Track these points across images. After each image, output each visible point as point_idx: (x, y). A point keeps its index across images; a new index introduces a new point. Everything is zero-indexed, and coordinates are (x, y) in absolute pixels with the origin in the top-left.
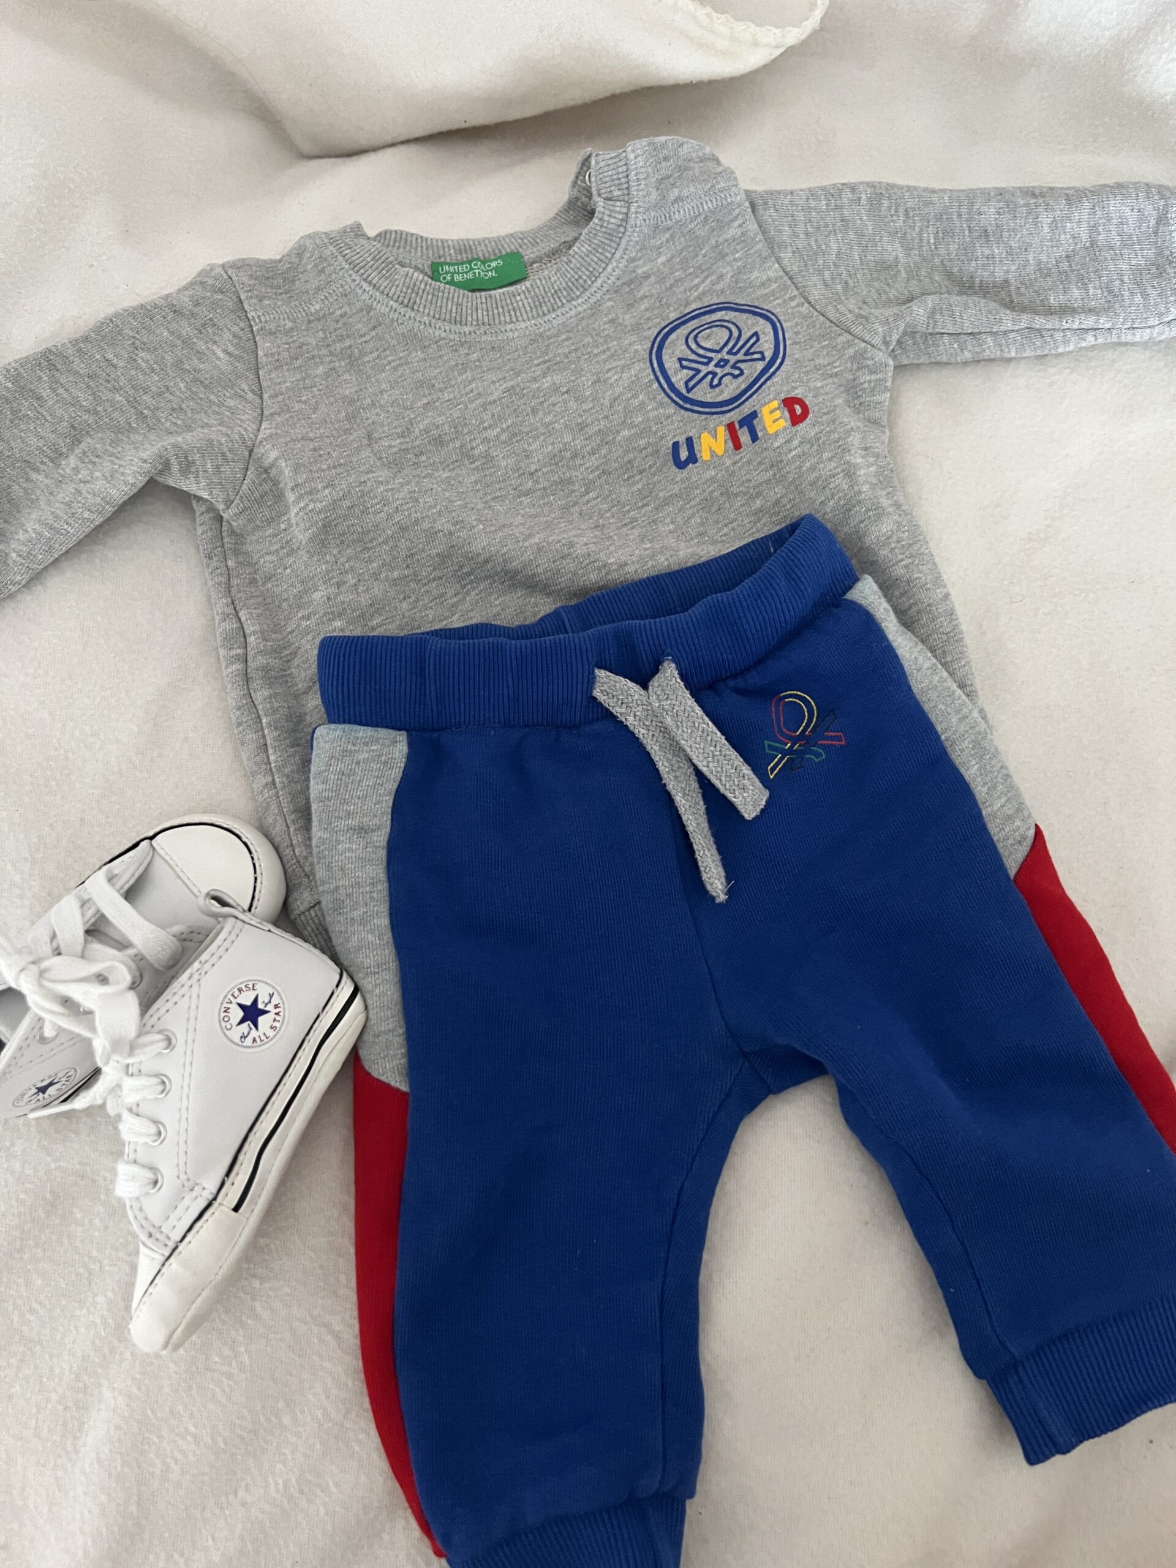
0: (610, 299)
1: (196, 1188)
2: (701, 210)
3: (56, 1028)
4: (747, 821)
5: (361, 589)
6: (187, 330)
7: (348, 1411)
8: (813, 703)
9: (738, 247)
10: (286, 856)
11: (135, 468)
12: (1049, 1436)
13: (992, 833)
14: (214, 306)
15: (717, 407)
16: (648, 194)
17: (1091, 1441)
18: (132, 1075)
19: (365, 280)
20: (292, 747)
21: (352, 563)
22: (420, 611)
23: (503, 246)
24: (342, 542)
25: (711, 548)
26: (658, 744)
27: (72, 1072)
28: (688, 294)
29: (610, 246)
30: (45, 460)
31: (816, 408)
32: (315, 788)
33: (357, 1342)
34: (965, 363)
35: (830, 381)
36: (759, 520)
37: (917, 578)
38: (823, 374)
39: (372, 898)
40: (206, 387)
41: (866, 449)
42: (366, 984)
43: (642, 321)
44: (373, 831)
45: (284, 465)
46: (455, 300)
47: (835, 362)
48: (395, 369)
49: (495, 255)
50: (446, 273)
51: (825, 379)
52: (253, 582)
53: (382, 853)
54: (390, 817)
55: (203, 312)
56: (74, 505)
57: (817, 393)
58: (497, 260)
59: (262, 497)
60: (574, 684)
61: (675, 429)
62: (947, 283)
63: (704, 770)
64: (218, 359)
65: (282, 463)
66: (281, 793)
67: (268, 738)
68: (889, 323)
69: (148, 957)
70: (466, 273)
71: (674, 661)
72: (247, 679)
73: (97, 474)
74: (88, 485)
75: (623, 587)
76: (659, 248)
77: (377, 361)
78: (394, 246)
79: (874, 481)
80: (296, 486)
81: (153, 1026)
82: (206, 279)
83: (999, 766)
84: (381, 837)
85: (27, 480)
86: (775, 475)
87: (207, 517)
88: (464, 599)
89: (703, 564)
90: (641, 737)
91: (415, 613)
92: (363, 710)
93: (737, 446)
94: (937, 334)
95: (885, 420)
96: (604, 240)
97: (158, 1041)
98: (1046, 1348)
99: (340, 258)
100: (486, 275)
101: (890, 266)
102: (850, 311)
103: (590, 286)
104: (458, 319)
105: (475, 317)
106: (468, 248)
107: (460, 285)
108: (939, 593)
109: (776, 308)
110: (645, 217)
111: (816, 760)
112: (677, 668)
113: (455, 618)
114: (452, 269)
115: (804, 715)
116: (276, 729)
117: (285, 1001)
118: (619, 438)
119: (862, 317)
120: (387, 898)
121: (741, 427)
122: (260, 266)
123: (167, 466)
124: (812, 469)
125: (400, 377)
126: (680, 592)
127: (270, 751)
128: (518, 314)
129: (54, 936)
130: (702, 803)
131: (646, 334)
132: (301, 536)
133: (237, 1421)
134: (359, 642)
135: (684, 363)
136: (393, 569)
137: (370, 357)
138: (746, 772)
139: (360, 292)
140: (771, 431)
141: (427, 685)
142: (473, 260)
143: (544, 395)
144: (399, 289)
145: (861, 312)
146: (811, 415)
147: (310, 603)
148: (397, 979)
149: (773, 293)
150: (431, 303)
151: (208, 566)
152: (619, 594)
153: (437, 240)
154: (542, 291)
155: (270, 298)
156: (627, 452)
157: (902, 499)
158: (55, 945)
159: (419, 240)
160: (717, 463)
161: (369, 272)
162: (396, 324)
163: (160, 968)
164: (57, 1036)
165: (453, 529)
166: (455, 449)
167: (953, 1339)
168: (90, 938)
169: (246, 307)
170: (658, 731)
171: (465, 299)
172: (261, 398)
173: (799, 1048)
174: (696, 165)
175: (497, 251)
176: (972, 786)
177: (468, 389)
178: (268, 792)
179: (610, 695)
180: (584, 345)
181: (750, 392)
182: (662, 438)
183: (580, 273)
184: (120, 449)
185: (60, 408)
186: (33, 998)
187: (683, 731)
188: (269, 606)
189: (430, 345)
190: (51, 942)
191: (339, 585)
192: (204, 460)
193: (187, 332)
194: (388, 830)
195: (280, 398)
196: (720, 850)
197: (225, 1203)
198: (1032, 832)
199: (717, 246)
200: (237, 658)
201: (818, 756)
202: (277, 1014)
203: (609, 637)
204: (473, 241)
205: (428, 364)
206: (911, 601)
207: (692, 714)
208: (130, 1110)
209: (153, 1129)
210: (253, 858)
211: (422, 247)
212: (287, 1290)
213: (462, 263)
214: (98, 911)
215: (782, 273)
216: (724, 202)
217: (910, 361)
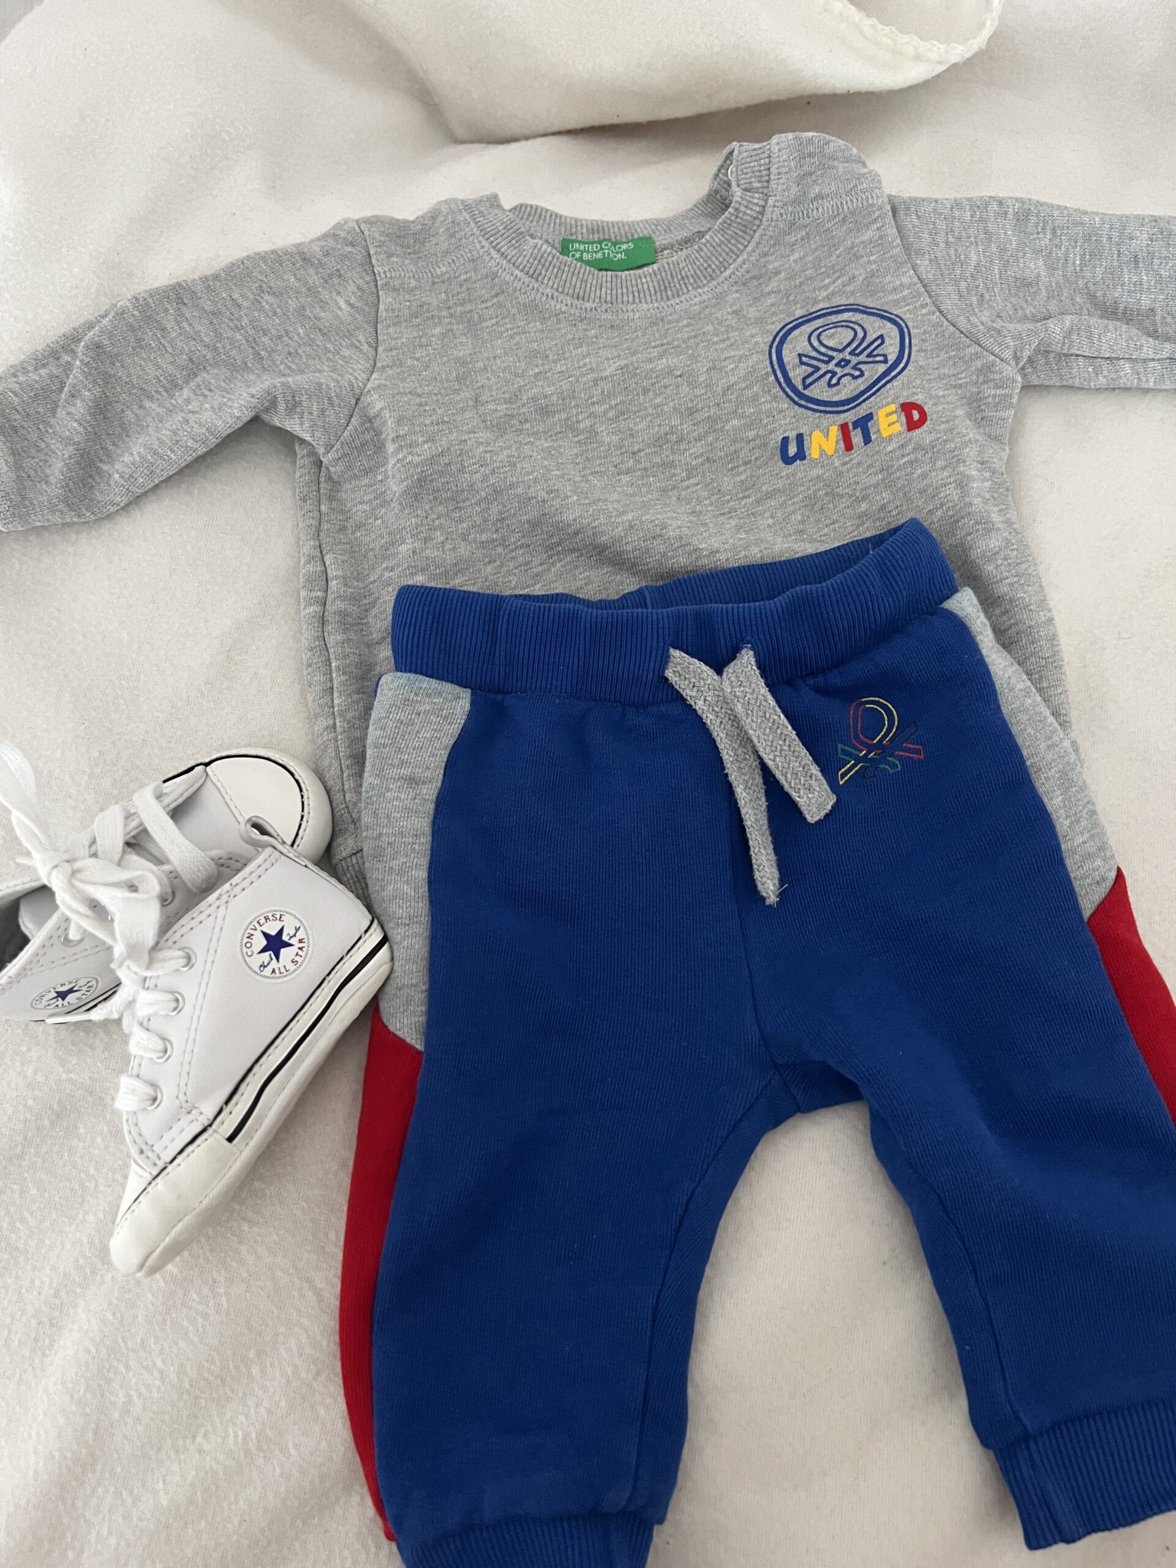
0: (737, 291)
1: (194, 1112)
2: (841, 210)
3: (81, 931)
4: (809, 823)
5: (447, 547)
6: (313, 278)
7: (318, 1374)
8: (895, 713)
9: (874, 250)
10: (336, 800)
11: (243, 403)
12: (1054, 1521)
13: (1070, 870)
14: (345, 257)
15: (832, 406)
16: (788, 189)
17: (1100, 1535)
18: (148, 988)
19: (494, 248)
20: (358, 694)
21: (442, 521)
22: (504, 577)
23: (636, 231)
24: (435, 499)
25: (808, 546)
26: (725, 732)
27: (94, 983)
28: (817, 293)
29: (743, 238)
30: (160, 389)
31: (935, 416)
32: (373, 734)
33: (338, 1303)
34: (1099, 390)
35: (953, 391)
36: (862, 524)
37: (1021, 598)
38: (946, 384)
39: (413, 850)
40: (324, 335)
41: (982, 463)
42: (395, 934)
43: (767, 315)
44: (424, 783)
45: (388, 416)
46: (581, 276)
47: (961, 373)
48: (512, 336)
49: (627, 237)
50: (576, 250)
51: (948, 389)
52: (343, 529)
53: (431, 807)
54: (442, 771)
55: (331, 263)
56: (180, 433)
57: (937, 401)
58: (627, 242)
59: (363, 445)
60: (647, 661)
61: (786, 424)
62: (1089, 306)
63: (770, 764)
64: (340, 308)
65: (386, 414)
66: (340, 737)
67: (335, 681)
68: (1022, 339)
69: (183, 877)
70: (596, 252)
71: (752, 649)
72: (323, 621)
73: (207, 406)
74: (197, 416)
75: (711, 573)
76: (793, 245)
77: (495, 327)
78: (527, 219)
79: (987, 496)
80: (397, 437)
81: (175, 942)
82: (340, 232)
83: (1085, 800)
84: (431, 790)
85: (141, 407)
86: (884, 479)
87: (307, 461)
88: (548, 570)
89: (798, 559)
90: (708, 722)
91: (498, 578)
92: (430, 662)
93: (849, 447)
94: (1072, 355)
95: (1007, 438)
96: (737, 231)
97: (178, 958)
98: (1063, 1428)
99: (472, 225)
100: (615, 257)
101: (1030, 284)
102: (982, 323)
103: (718, 276)
104: (581, 294)
105: (598, 294)
106: (601, 229)
107: (588, 263)
108: (1042, 616)
109: (905, 314)
110: (782, 211)
111: (891, 771)
112: (755, 656)
113: (537, 587)
114: (582, 247)
115: (884, 724)
116: (344, 673)
117: (311, 938)
118: (727, 428)
119: (995, 329)
120: (428, 852)
121: (854, 428)
122: (393, 224)
123: (274, 403)
124: (924, 476)
125: (516, 345)
126: (770, 585)
127: (336, 695)
128: (642, 295)
129: (93, 842)
130: (763, 799)
131: (769, 327)
132: (395, 488)
133: (206, 1364)
134: (436, 593)
135: (804, 359)
136: (482, 531)
137: (489, 323)
138: (814, 772)
139: (487, 258)
140: (885, 434)
141: (498, 644)
142: (604, 240)
143: (657, 377)
144: (526, 259)
145: (994, 325)
146: (928, 422)
147: (394, 555)
148: (427, 934)
149: (904, 299)
150: (556, 276)
151: (301, 508)
152: (706, 579)
153: (571, 218)
154: (669, 276)
155: (398, 256)
156: (734, 441)
157: (1014, 519)
158: (93, 849)
159: (554, 217)
160: (825, 463)
161: (499, 240)
162: (518, 293)
163: (194, 890)
164: (81, 941)
165: (546, 497)
166: (560, 420)
167: (962, 1403)
168: (129, 850)
169: (373, 261)
170: (727, 719)
171: (591, 276)
172: (376, 350)
173: (834, 1066)
174: (841, 165)
175: (630, 235)
176: (1054, 816)
177: (581, 363)
178: (328, 735)
179: (683, 677)
180: (704, 333)
181: (868, 394)
182: (772, 432)
183: (710, 262)
184: (232, 386)
185: (181, 340)
186: (62, 896)
187: (752, 721)
188: (354, 554)
189: (550, 317)
190: (90, 847)
191: (426, 540)
192: (310, 401)
193: (314, 280)
194: (439, 784)
195: (394, 353)
196: (776, 850)
197: (219, 1130)
198: (1113, 875)
199: (852, 248)
200: (316, 600)
201: (893, 766)
202: (301, 949)
203: (689, 618)
204: (607, 222)
205: (545, 335)
206: (1012, 621)
207: (764, 703)
208: (141, 1024)
209: (160, 1045)
210: (302, 797)
211: (555, 223)
212: (276, 1238)
213: (593, 243)
214: (141, 824)
215: (916, 280)
216: (865, 203)
217: (1041, 382)
